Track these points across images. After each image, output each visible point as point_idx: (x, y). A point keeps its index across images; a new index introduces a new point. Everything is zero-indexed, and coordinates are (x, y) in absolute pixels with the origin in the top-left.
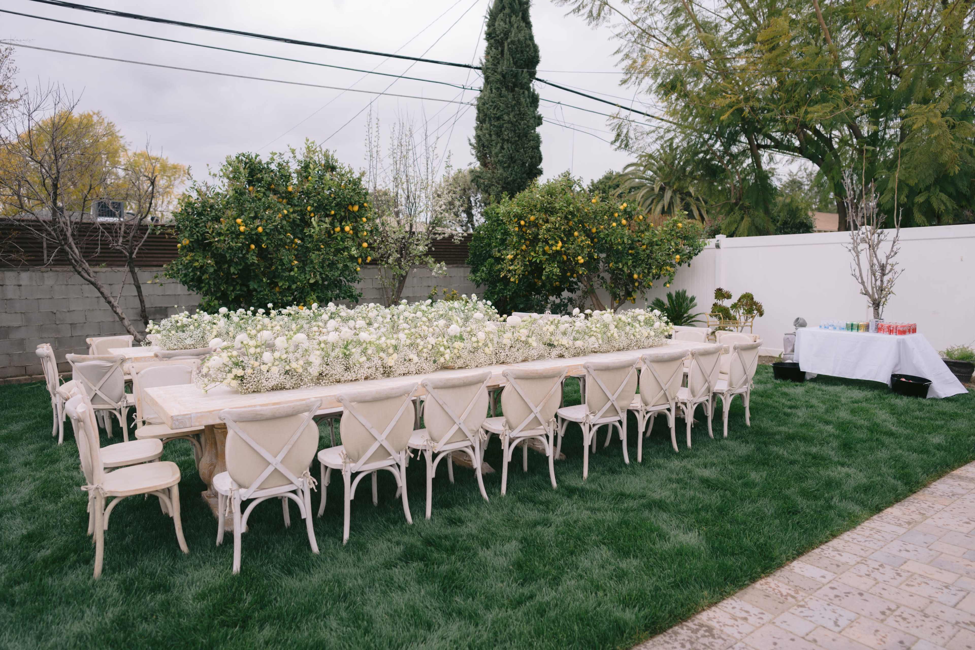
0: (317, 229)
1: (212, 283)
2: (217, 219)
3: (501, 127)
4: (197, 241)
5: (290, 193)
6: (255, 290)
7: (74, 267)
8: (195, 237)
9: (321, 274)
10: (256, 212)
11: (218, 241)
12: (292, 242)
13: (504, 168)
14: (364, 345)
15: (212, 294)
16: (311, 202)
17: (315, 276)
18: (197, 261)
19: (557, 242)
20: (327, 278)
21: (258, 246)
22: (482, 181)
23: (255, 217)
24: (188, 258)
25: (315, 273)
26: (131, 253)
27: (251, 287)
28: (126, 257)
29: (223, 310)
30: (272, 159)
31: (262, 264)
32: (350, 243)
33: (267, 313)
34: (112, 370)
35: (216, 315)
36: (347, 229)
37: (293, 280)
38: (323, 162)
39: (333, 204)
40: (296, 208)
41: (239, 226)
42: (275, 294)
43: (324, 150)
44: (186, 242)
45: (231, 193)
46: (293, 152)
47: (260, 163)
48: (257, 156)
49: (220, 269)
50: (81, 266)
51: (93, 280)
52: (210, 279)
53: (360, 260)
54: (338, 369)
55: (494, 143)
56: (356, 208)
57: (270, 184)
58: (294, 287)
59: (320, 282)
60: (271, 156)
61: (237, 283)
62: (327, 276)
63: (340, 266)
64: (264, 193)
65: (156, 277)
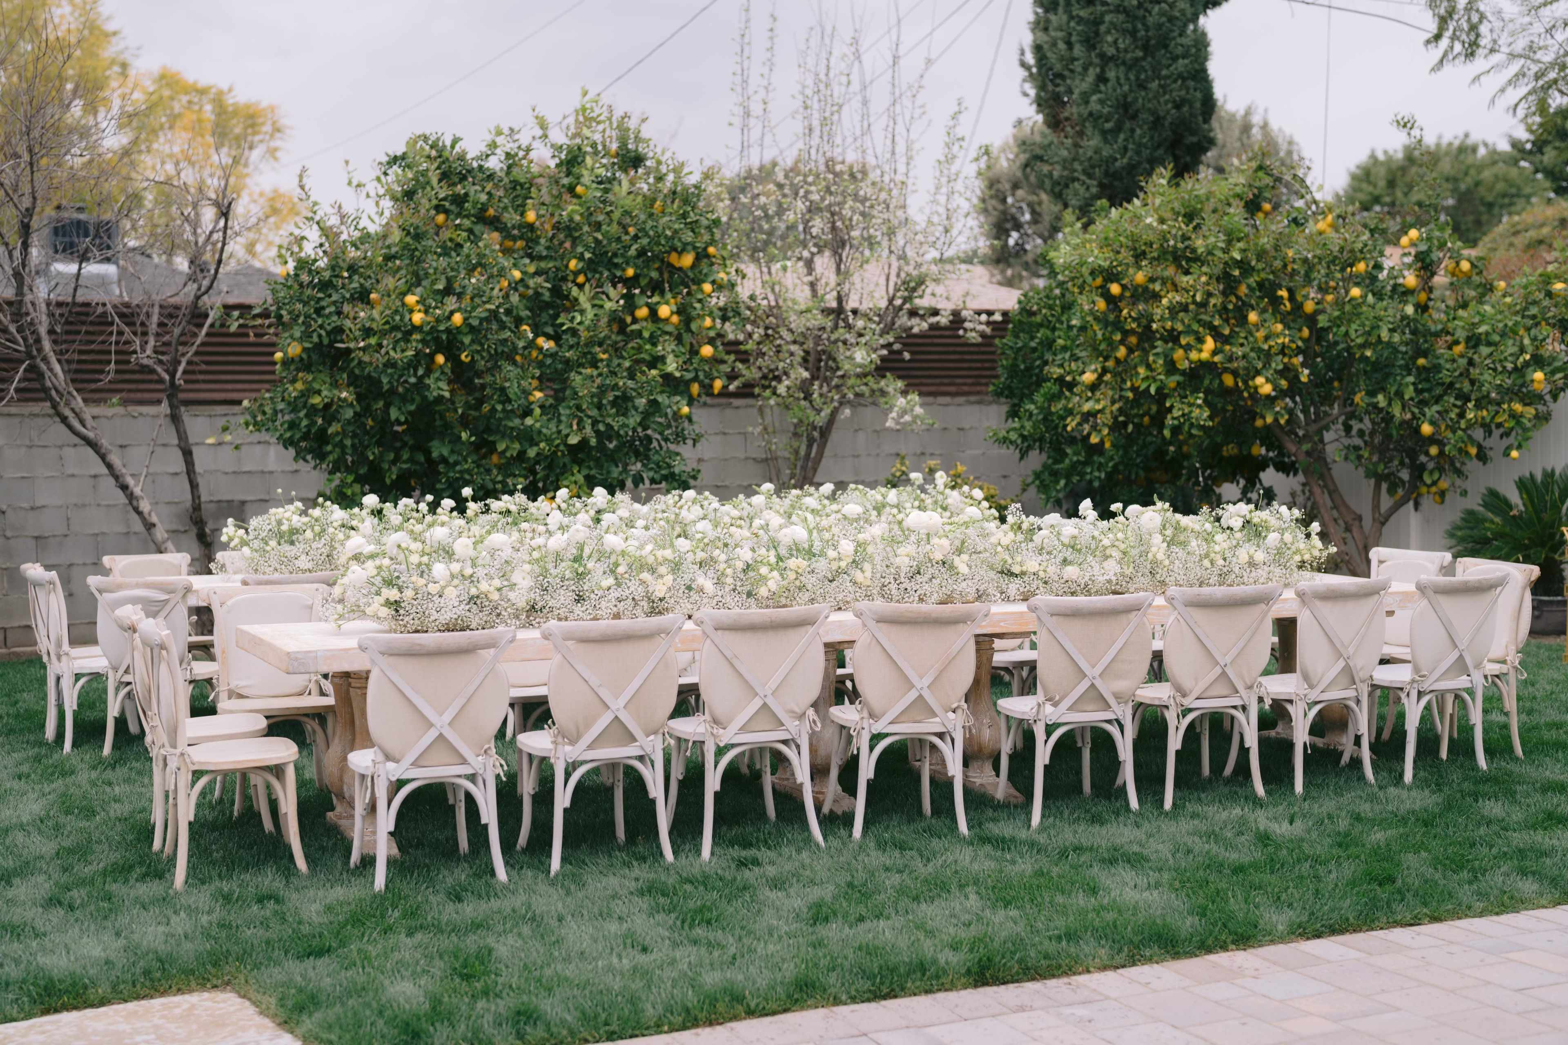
0: (590, 314)
1: (348, 442)
2: (362, 297)
3: (1097, 22)
4: (319, 346)
5: (531, 227)
6: (444, 460)
7: (55, 406)
8: (315, 339)
9: (595, 423)
10: (449, 280)
11: (363, 349)
12: (531, 344)
13: (1104, 133)
14: (613, 559)
15: (349, 470)
16: (580, 249)
17: (581, 428)
18: (319, 392)
19: (1200, 340)
20: (609, 433)
21: (452, 357)
22: (1046, 168)
23: (448, 291)
24: (299, 386)
25: (580, 421)
26: (173, 375)
27: (435, 455)
28: (161, 381)
29: (371, 500)
30: (493, 145)
31: (461, 401)
32: (671, 346)
33: (460, 508)
34: (168, 608)
35: (356, 510)
36: (664, 311)
37: (529, 437)
38: (614, 147)
39: (632, 252)
40: (543, 265)
41: (411, 311)
42: (488, 471)
43: (618, 114)
44: (295, 350)
45: (396, 236)
46: (543, 125)
47: (462, 157)
48: (456, 141)
49: (367, 411)
50: (67, 404)
51: (91, 435)
52: (344, 433)
53: (695, 388)
54: (563, 598)
55: (1078, 66)
56: (687, 260)
57: (484, 209)
58: (532, 453)
59: (593, 442)
60: (489, 138)
61: (405, 444)
62: (609, 427)
63: (641, 402)
64: (470, 231)
65: (225, 429)
